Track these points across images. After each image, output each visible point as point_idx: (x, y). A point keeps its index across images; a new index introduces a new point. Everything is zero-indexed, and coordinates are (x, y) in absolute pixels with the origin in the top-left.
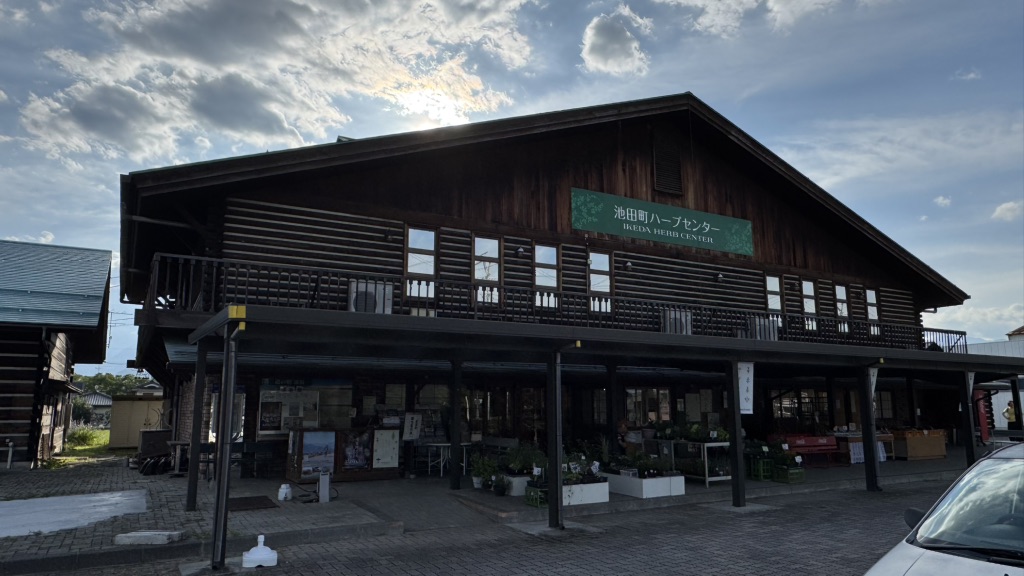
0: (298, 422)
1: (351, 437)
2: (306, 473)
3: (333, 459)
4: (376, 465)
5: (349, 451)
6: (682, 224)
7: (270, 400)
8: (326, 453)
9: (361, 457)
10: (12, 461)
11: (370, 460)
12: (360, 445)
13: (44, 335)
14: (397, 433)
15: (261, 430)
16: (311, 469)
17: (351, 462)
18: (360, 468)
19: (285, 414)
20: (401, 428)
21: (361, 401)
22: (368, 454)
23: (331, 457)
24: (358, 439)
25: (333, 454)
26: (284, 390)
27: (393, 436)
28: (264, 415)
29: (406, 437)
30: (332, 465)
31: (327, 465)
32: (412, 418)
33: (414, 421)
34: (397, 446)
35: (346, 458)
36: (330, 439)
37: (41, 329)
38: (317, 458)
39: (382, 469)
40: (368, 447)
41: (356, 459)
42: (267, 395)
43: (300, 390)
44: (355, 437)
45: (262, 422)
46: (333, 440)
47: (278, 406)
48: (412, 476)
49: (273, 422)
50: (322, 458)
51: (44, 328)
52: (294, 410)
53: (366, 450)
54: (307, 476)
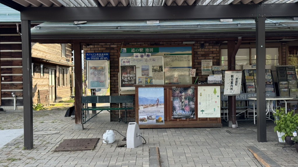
0: (149, 80)
1: (178, 92)
2: (142, 120)
3: (163, 110)
4: (200, 115)
5: (177, 104)
7: (127, 64)
8: (157, 105)
9: (187, 108)
10: (16, 106)
11: (195, 111)
12: (185, 98)
13: (18, 29)
14: (218, 88)
15: (122, 86)
16: (146, 117)
17: (178, 112)
18: (187, 117)
19: (139, 73)
20: (221, 84)
21: (200, 64)
22: (193, 106)
23: (162, 108)
24: (183, 94)
25: (163, 106)
26: (137, 56)
27: (215, 92)
28: (123, 75)
29: (227, 92)
30: (163, 114)
31: (159, 114)
32: (232, 76)
33: (234, 78)
34: (219, 100)
35: (174, 109)
36: (159, 94)
37: (16, 25)
38: (150, 109)
39: (206, 119)
40: (192, 100)
41: (183, 110)
42: (124, 60)
43: (148, 56)
44: (181, 92)
45: (123, 81)
46: (162, 95)
47: (132, 68)
48: (234, 126)
49: (130, 81)
50: (154, 108)
51: (17, 24)
52: (145, 71)
53: (191, 103)
54: (144, 123)
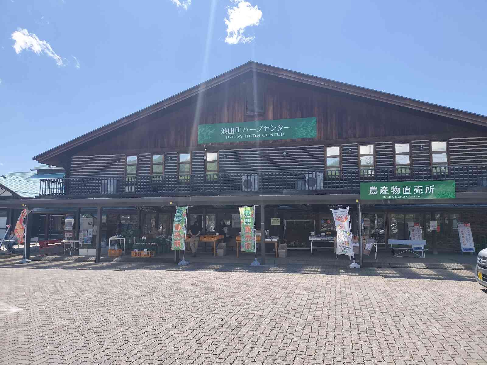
6: (263, 129)
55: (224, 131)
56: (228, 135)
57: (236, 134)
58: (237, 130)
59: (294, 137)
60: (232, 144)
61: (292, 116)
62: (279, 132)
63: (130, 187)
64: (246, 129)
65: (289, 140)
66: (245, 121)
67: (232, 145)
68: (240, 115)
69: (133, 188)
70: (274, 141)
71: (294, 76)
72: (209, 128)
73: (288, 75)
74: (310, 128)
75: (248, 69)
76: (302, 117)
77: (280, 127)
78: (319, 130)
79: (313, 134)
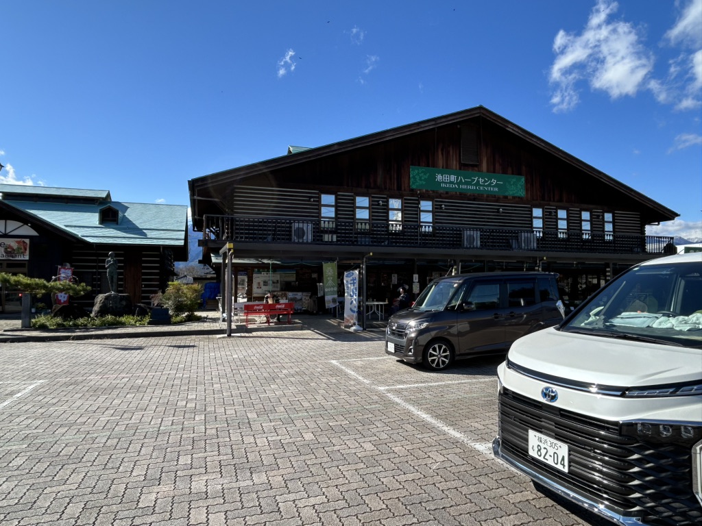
6: (478, 181)
51: (161, 246)
55: (439, 177)
56: (443, 182)
57: (451, 183)
58: (453, 178)
59: (507, 194)
60: (447, 193)
61: (505, 172)
62: (493, 186)
63: (330, 236)
64: (461, 179)
65: (502, 197)
66: (460, 169)
67: (448, 195)
68: (455, 162)
69: (335, 237)
70: (488, 196)
71: (520, 132)
72: (422, 172)
73: (514, 129)
74: (519, 186)
75: (478, 113)
76: (513, 174)
77: (494, 182)
78: (527, 190)
79: (522, 193)
